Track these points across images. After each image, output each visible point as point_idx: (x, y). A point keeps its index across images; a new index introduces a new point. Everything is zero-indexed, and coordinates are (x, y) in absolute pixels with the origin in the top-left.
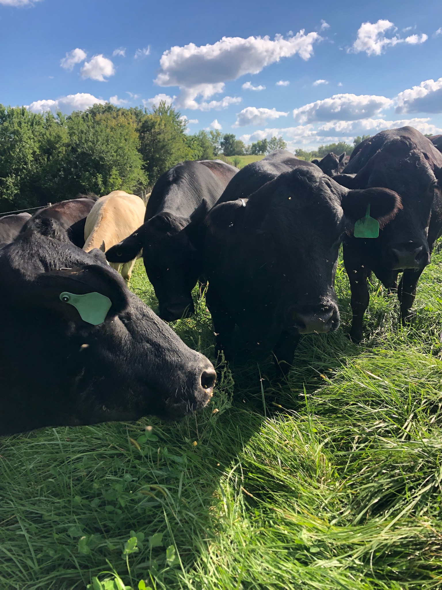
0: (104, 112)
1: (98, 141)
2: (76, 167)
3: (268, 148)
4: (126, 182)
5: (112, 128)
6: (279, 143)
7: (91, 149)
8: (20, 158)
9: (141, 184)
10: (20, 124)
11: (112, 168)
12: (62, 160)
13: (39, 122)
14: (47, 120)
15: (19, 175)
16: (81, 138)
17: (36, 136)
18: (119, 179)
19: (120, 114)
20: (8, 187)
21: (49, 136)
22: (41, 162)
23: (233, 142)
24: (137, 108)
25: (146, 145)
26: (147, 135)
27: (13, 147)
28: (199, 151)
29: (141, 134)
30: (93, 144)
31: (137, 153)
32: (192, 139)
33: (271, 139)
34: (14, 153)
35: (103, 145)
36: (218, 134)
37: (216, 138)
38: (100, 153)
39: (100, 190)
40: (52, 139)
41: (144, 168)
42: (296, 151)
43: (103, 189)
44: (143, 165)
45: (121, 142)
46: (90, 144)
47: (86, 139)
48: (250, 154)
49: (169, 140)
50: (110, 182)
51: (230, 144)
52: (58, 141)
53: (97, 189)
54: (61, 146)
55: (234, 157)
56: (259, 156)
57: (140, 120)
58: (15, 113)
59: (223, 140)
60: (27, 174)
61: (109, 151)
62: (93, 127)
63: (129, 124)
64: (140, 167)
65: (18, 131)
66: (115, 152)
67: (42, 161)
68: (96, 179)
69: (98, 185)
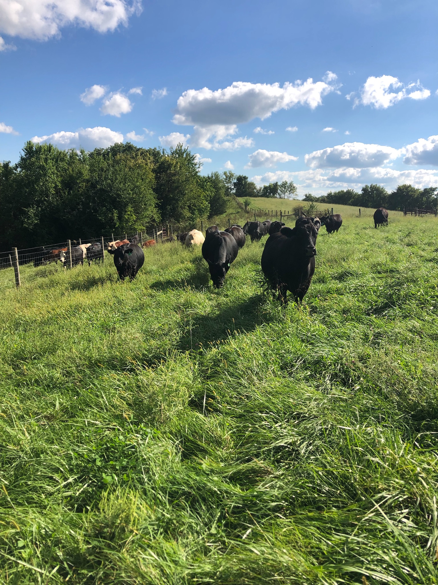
0: (124, 151)
1: (116, 179)
2: (94, 202)
3: (279, 191)
4: (139, 219)
5: (130, 168)
6: (290, 188)
7: (109, 186)
8: (42, 191)
9: (154, 221)
10: (46, 160)
11: (128, 205)
12: (81, 195)
13: (63, 159)
14: (70, 157)
15: (40, 207)
16: (102, 175)
17: (59, 171)
18: (134, 216)
19: (139, 154)
20: (29, 217)
21: (71, 172)
22: (61, 195)
23: (246, 182)
24: (155, 149)
25: (162, 185)
26: (163, 175)
27: (37, 180)
28: (211, 191)
29: (157, 175)
30: (112, 181)
31: (152, 192)
32: (206, 181)
33: (282, 182)
34: (37, 186)
35: (120, 183)
36: (231, 176)
37: (229, 178)
38: (117, 190)
39: (115, 224)
40: (74, 175)
41: (157, 206)
42: (306, 196)
43: (118, 224)
44: (157, 204)
45: (137, 181)
46: (109, 181)
47: (105, 177)
48: (262, 196)
49: (183, 182)
50: (125, 218)
51: (242, 185)
52: (79, 177)
53: (112, 224)
54: (82, 182)
55: (245, 198)
56: (270, 199)
57: (157, 160)
58: (43, 150)
59: (235, 181)
60: (47, 206)
61: (126, 190)
62: (113, 166)
63: (147, 164)
64: (154, 206)
65: (44, 166)
66: (131, 191)
67: (63, 194)
68: (112, 214)
69: (113, 220)
